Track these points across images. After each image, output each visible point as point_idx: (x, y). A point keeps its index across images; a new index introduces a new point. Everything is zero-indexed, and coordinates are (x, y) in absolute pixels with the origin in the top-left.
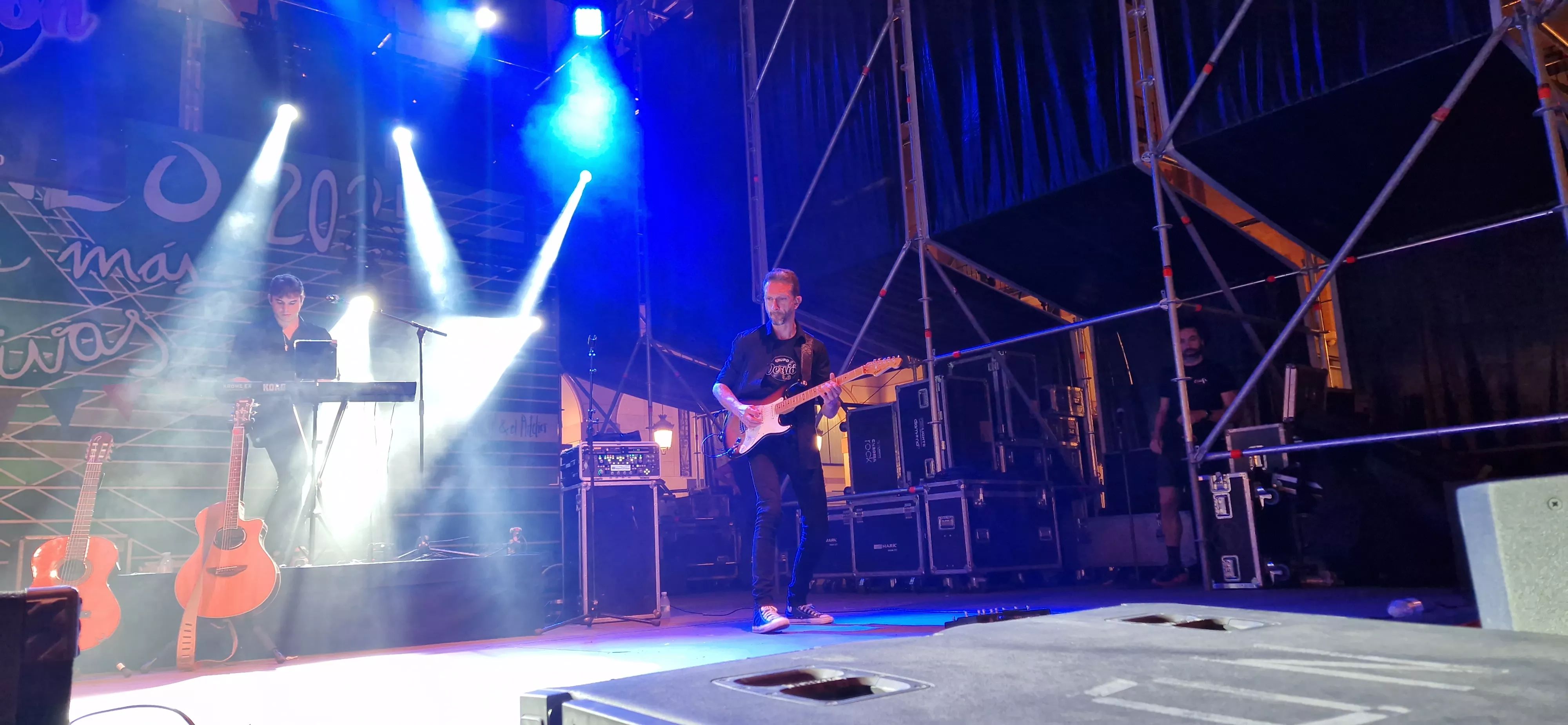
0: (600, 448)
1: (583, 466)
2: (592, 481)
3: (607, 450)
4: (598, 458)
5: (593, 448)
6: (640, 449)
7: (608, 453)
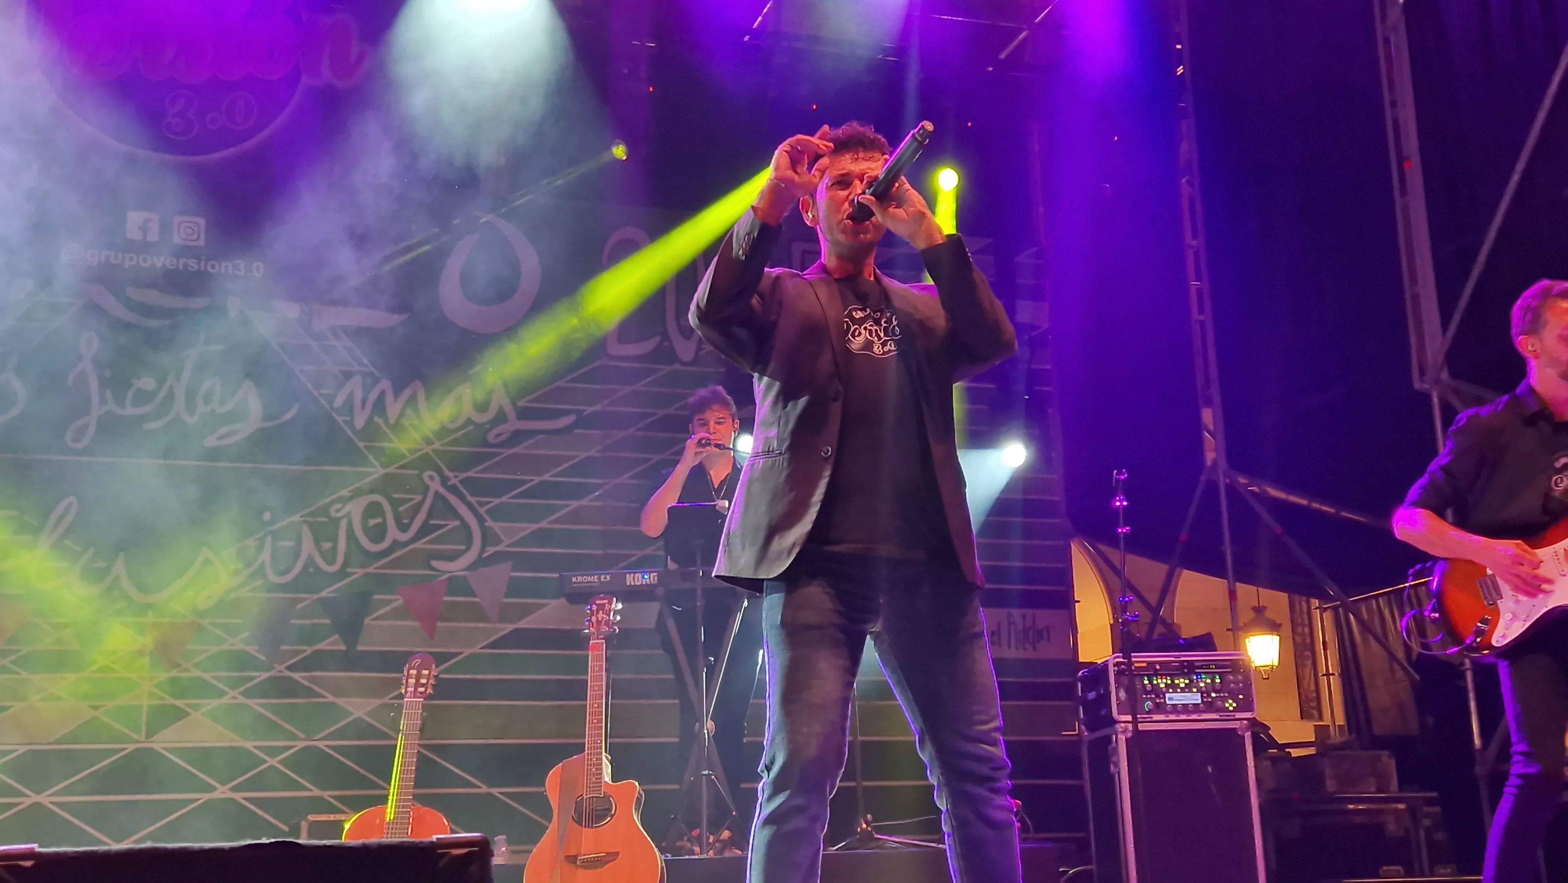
0: (1145, 665)
1: (1116, 695)
2: (1135, 722)
3: (1158, 667)
4: (1143, 682)
5: (1133, 665)
6: (1215, 665)
7: (1159, 672)
